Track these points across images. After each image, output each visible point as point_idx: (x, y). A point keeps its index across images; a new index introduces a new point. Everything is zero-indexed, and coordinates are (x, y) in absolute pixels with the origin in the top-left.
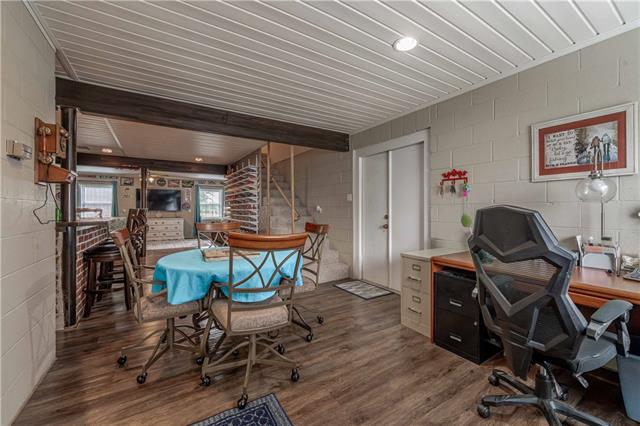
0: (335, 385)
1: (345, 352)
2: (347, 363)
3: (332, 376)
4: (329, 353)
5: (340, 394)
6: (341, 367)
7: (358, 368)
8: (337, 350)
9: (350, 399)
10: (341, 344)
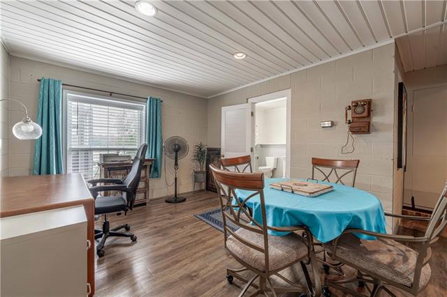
0: (204, 246)
1: (195, 271)
2: (194, 261)
3: (205, 251)
4: (209, 269)
5: (201, 243)
6: (200, 257)
7: (187, 258)
8: (201, 272)
9: (196, 241)
10: (198, 280)
